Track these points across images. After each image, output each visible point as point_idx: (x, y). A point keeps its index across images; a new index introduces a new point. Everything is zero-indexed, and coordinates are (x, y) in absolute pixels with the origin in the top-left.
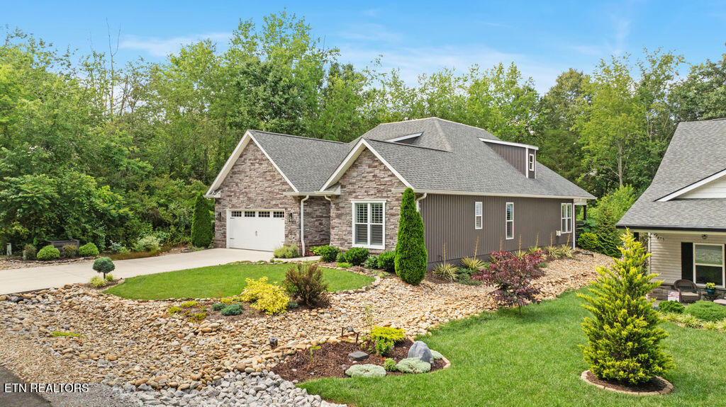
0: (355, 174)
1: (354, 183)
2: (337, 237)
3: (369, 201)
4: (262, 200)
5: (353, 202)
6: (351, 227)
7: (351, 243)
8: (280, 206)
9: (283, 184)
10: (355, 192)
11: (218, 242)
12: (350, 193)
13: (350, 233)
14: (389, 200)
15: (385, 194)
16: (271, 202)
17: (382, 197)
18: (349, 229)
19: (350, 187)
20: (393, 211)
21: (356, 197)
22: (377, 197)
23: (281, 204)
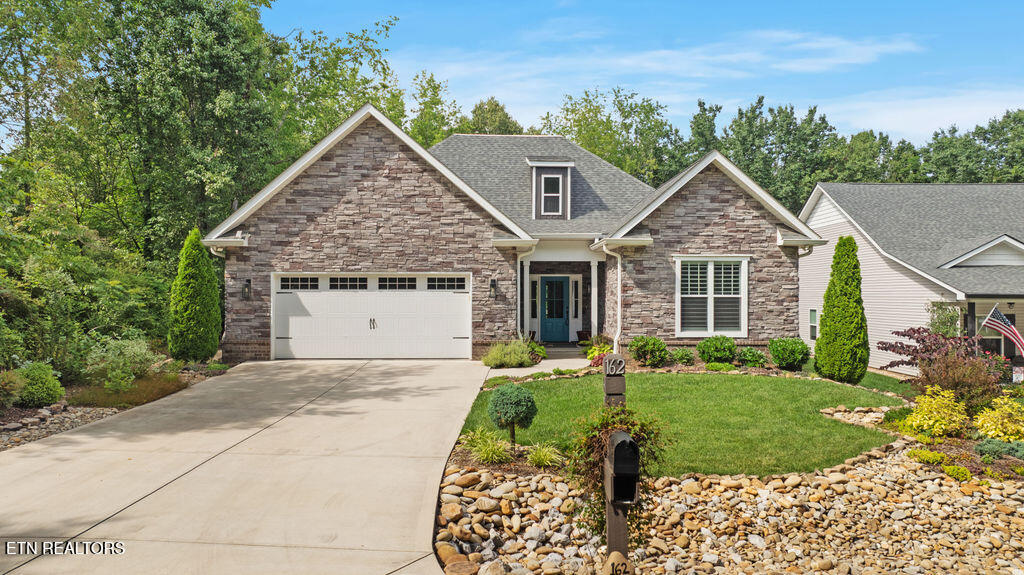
0: (681, 211)
1: (680, 227)
2: (637, 321)
3: (711, 257)
4: (401, 254)
5: (678, 260)
6: (672, 301)
7: (673, 330)
8: (456, 266)
9: (466, 224)
10: (679, 242)
11: (242, 348)
12: (669, 244)
13: (670, 313)
14: (755, 256)
15: (745, 248)
16: (430, 258)
17: (740, 252)
18: (666, 305)
19: (669, 232)
20: (762, 275)
21: (684, 251)
22: (726, 252)
23: (461, 262)
